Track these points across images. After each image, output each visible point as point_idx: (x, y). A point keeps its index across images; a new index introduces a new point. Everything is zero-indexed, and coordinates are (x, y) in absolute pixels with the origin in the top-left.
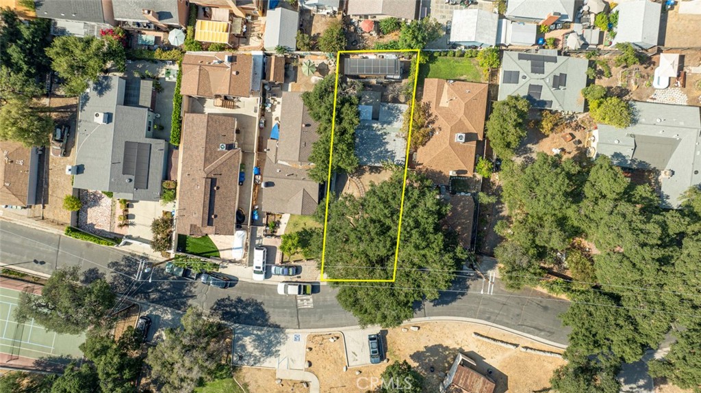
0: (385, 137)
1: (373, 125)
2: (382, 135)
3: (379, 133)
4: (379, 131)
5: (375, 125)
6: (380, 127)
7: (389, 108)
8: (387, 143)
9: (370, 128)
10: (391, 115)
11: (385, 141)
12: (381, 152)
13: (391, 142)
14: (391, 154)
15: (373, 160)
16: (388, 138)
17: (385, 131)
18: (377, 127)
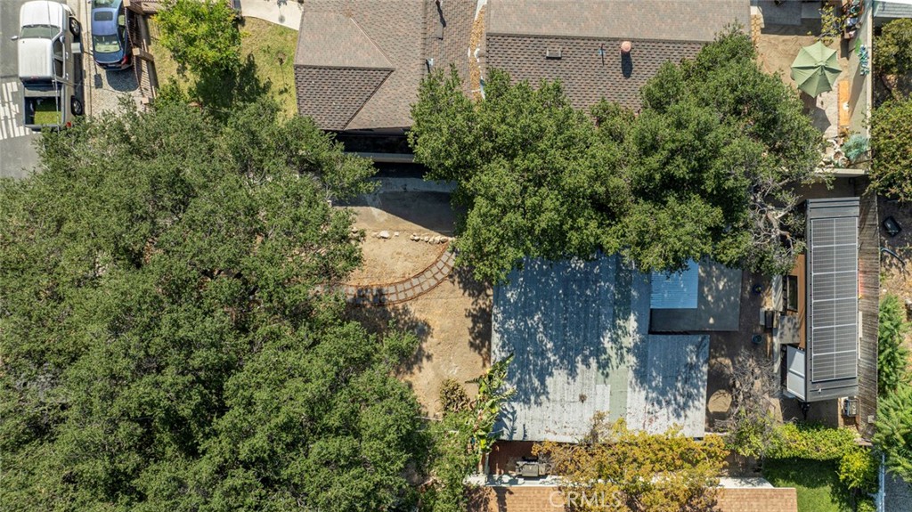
0: (593, 361)
1: (632, 317)
2: (599, 351)
3: (607, 342)
4: (614, 340)
5: (632, 324)
6: (628, 342)
7: (692, 367)
8: (572, 373)
9: (623, 306)
10: (669, 380)
11: (580, 367)
12: (542, 354)
13: (577, 387)
14: (534, 390)
15: (511, 324)
16: (588, 373)
17: (614, 361)
18: (626, 333)
